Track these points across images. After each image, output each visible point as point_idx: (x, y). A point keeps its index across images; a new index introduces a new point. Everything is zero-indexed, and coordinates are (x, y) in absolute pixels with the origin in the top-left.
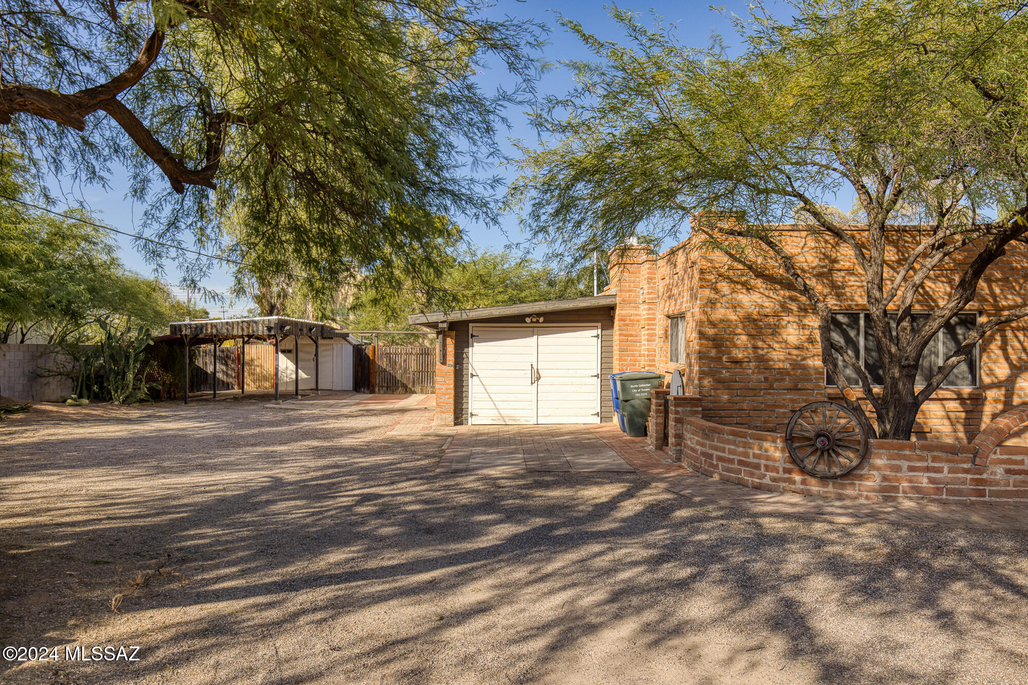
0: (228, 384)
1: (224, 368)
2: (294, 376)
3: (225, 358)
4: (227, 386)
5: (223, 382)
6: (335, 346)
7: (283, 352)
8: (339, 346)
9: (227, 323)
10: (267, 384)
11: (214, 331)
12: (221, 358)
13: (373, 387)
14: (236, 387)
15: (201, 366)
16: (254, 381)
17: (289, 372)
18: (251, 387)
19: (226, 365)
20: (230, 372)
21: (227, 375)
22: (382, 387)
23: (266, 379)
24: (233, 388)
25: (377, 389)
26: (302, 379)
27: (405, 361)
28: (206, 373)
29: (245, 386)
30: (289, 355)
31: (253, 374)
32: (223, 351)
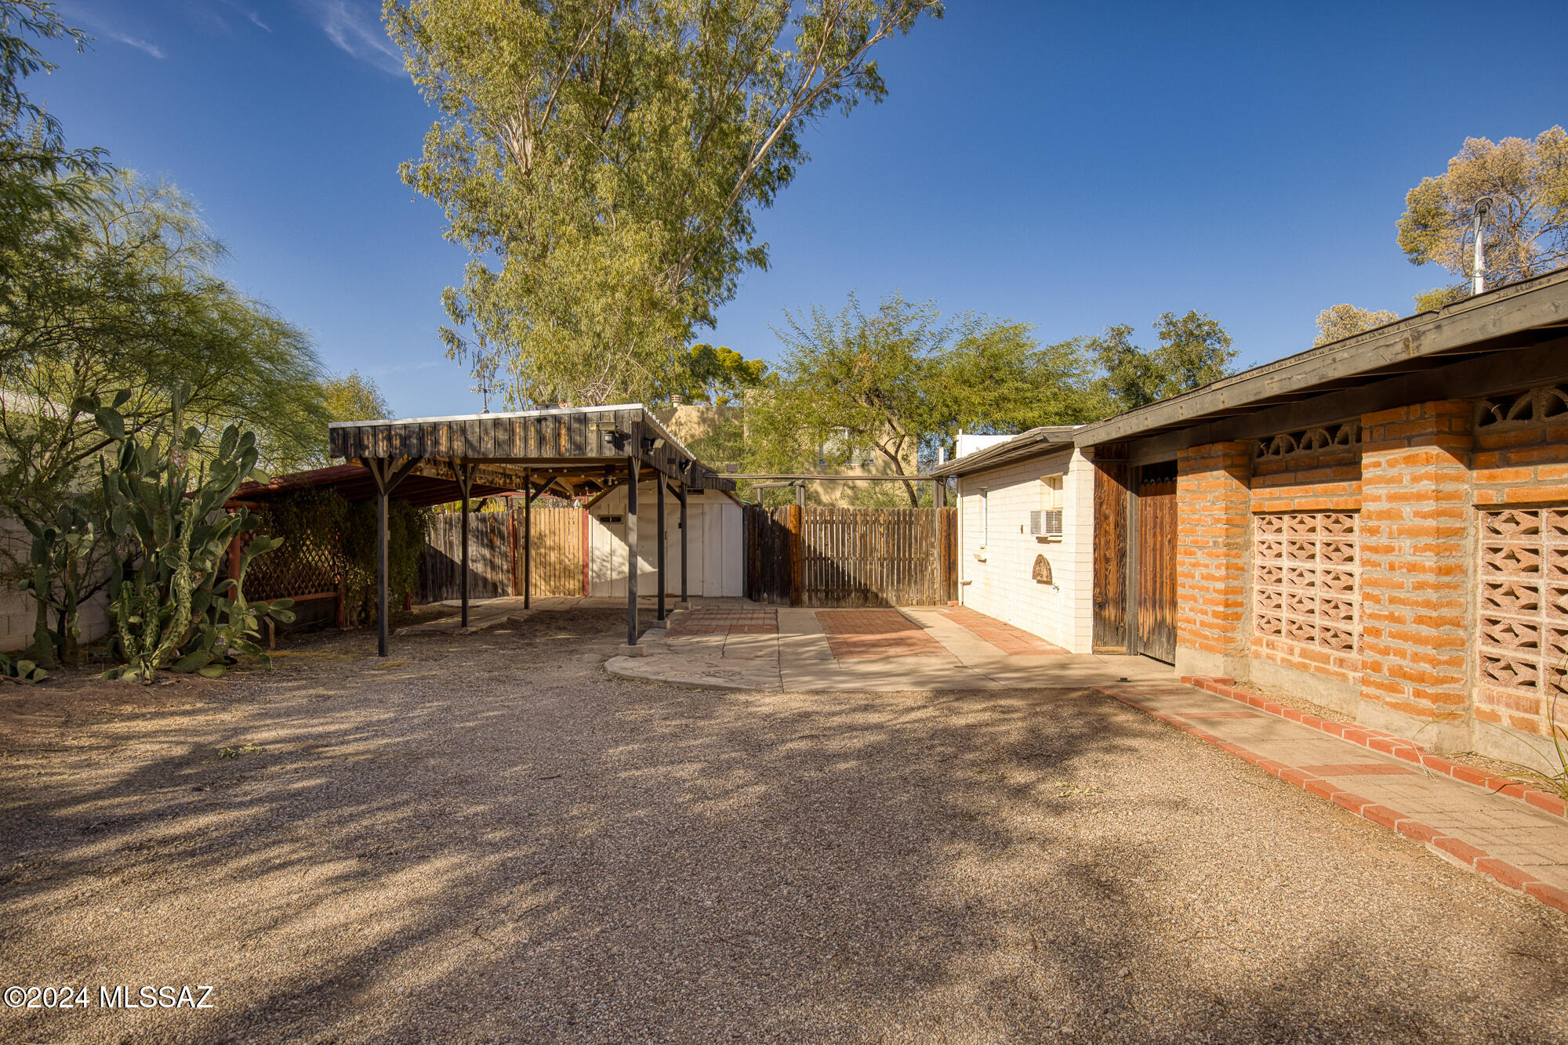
0: (495, 586)
1: (487, 553)
2: (626, 569)
3: (490, 534)
4: (494, 590)
5: (485, 580)
6: (707, 509)
7: (604, 520)
8: (716, 507)
9: (497, 423)
10: (573, 584)
11: (458, 446)
12: (480, 535)
13: (798, 591)
14: (510, 590)
15: (442, 549)
16: (547, 579)
17: (617, 560)
18: (541, 592)
19: (491, 546)
20: (498, 561)
21: (493, 567)
22: (817, 591)
23: (567, 573)
24: (505, 593)
25: (805, 597)
26: (645, 575)
27: (863, 536)
28: (452, 562)
29: (532, 590)
30: (615, 526)
31: (544, 564)
32: (483, 520)
